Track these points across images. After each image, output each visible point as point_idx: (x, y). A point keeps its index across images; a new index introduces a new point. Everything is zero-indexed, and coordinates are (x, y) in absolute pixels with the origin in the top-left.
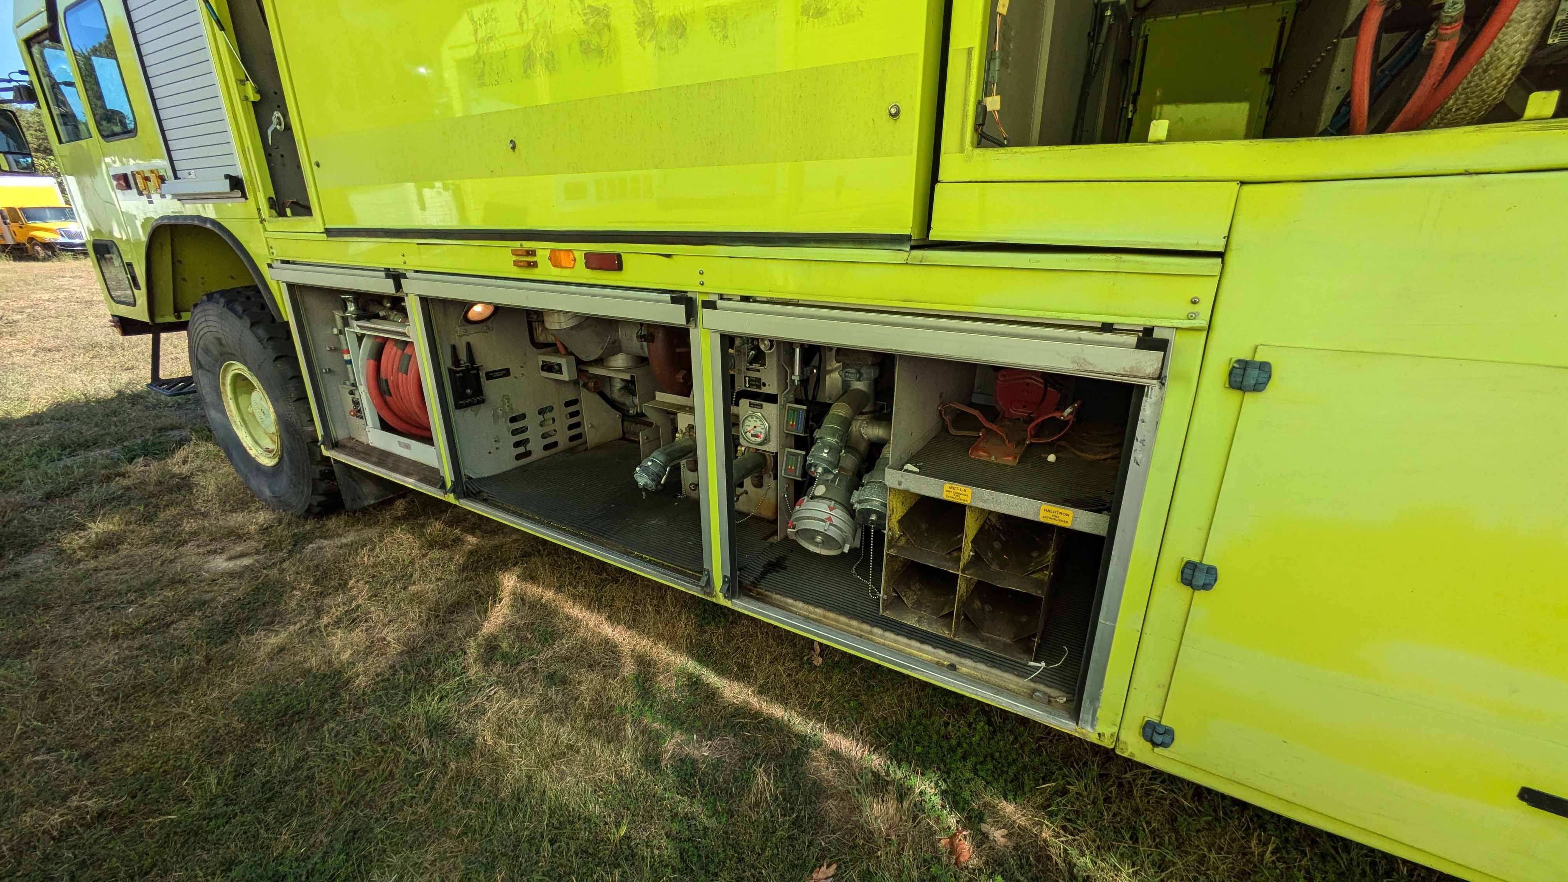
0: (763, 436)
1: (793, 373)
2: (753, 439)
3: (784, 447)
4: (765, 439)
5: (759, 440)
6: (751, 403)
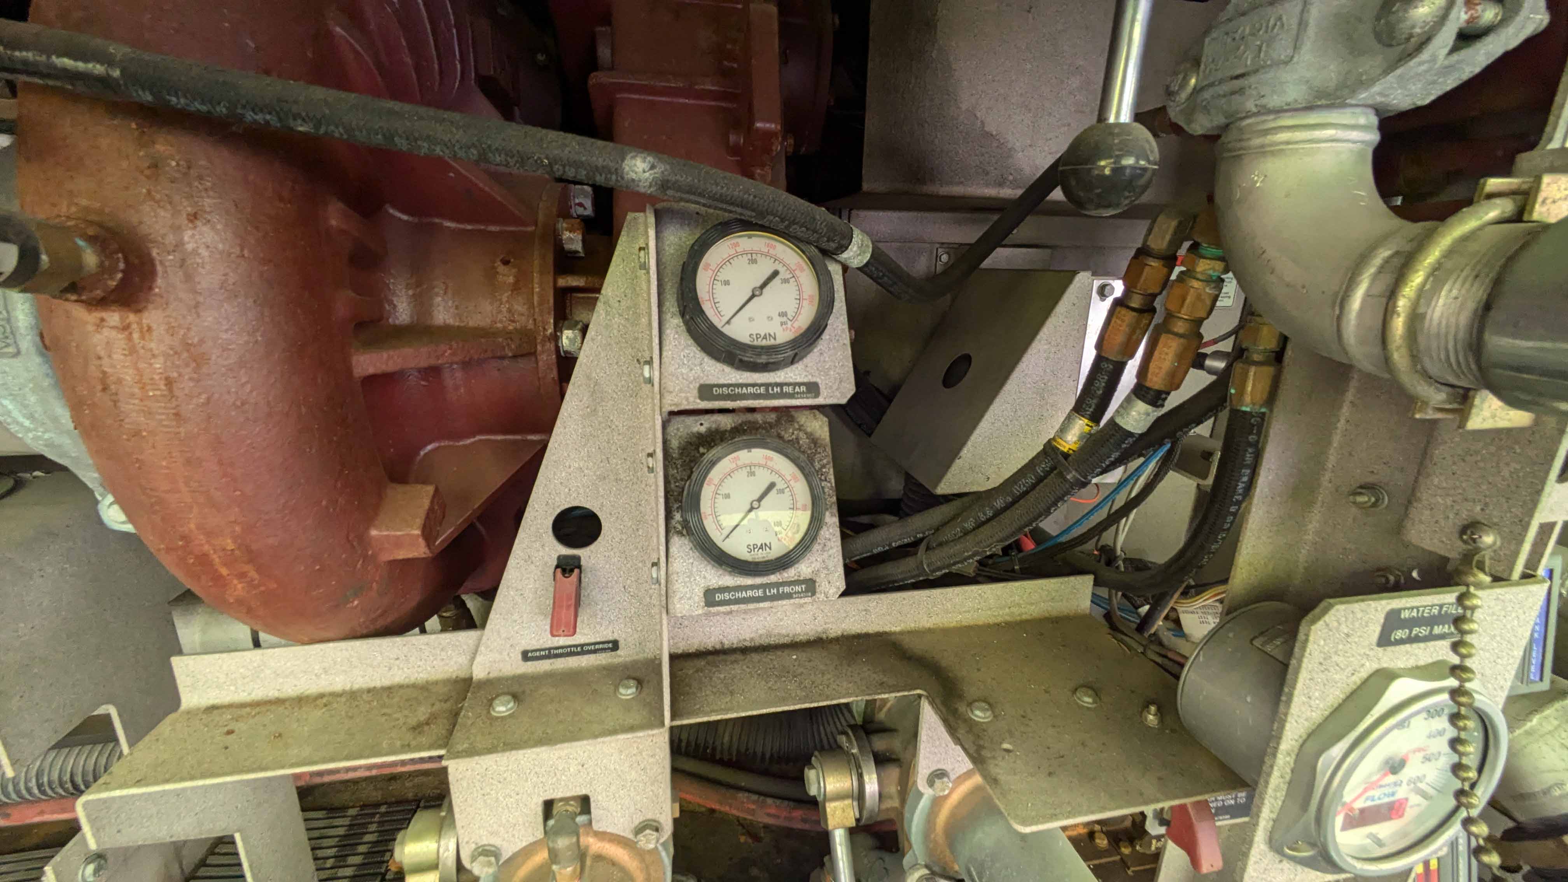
2: (1355, 837)
6: (1392, 621)
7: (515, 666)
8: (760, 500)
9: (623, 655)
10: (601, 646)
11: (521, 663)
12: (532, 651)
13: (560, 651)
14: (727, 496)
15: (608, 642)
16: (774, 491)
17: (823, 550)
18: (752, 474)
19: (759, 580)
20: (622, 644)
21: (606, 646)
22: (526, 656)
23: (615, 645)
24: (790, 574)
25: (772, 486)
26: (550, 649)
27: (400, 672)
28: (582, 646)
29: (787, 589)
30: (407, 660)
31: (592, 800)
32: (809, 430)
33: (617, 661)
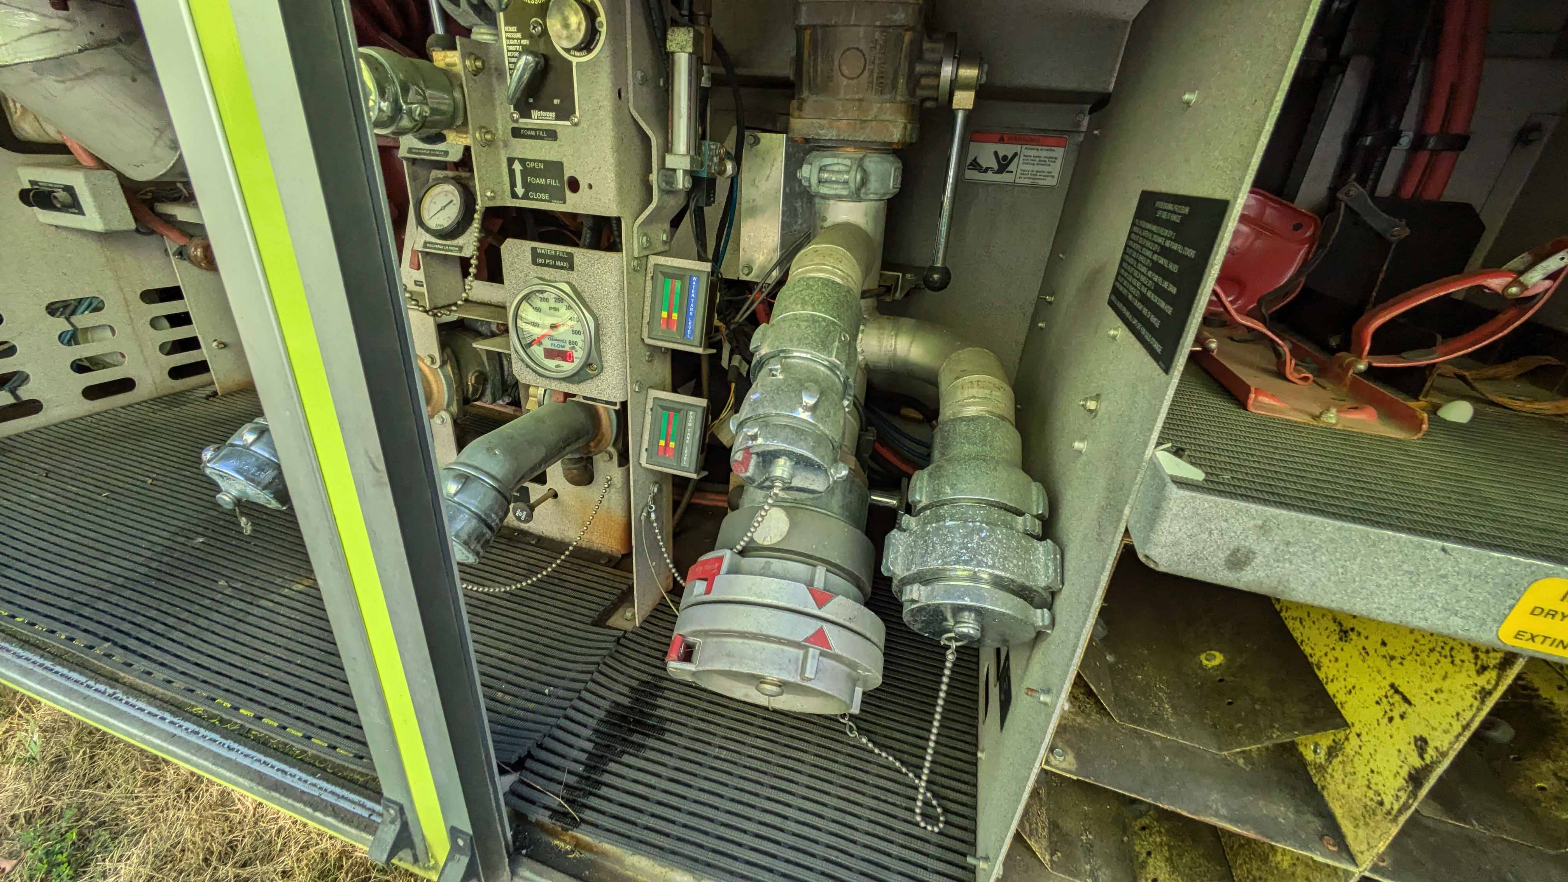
0: (579, 355)
1: (667, 147)
2: (551, 363)
3: (644, 386)
4: (588, 364)
5: (568, 367)
6: (535, 253)
8: (446, 206)
16: (450, 203)
18: (446, 195)
19: (443, 242)
24: (455, 242)
25: (452, 201)
29: (452, 248)
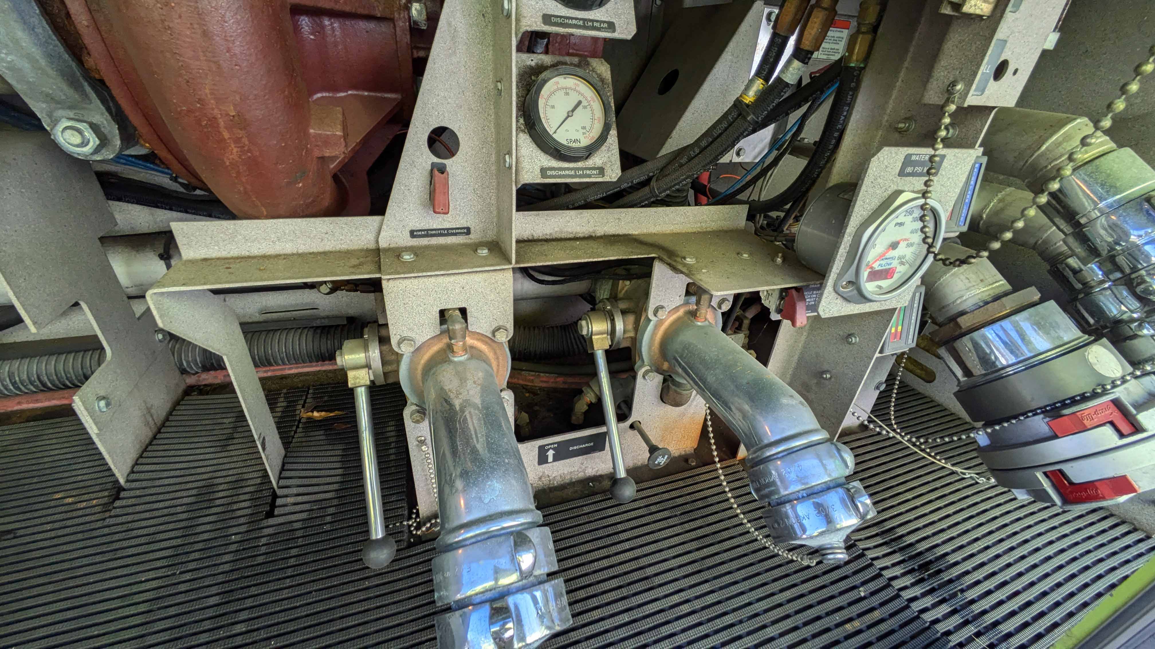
2: (871, 286)
6: (908, 161)
7: (406, 241)
8: (573, 110)
9: (474, 237)
10: (459, 231)
11: (409, 238)
12: (417, 231)
13: (434, 232)
14: (553, 107)
15: (464, 228)
16: (580, 107)
17: (608, 150)
18: (567, 94)
19: (572, 165)
20: (472, 232)
21: (462, 231)
22: (413, 234)
23: (468, 231)
24: (590, 163)
25: (580, 103)
26: (427, 230)
27: (329, 243)
28: (448, 229)
29: (588, 172)
30: (333, 235)
31: (468, 311)
32: (599, 72)
33: (469, 241)
